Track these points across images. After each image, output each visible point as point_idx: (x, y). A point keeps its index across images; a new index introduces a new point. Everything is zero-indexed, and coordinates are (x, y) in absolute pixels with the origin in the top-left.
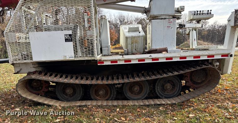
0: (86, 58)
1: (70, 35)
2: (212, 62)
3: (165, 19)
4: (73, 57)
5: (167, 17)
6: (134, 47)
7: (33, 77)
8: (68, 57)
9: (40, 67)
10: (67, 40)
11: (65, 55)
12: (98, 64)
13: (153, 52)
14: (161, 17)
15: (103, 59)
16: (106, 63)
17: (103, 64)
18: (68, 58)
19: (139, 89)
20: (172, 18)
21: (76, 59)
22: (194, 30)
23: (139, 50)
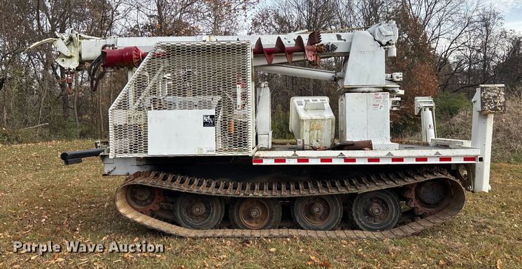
0: (235, 154)
1: (212, 117)
2: (458, 169)
3: (369, 92)
4: (213, 151)
5: (373, 90)
6: (315, 136)
7: (139, 181)
8: (205, 150)
9: (149, 165)
10: (206, 124)
11: (201, 146)
12: (254, 164)
13: (346, 147)
14: (361, 90)
15: (262, 156)
16: (266, 162)
17: (261, 164)
18: (205, 153)
19: (322, 209)
20: (381, 91)
21: (217, 154)
22: (428, 109)
23: (323, 141)
